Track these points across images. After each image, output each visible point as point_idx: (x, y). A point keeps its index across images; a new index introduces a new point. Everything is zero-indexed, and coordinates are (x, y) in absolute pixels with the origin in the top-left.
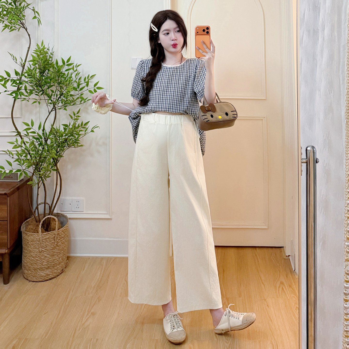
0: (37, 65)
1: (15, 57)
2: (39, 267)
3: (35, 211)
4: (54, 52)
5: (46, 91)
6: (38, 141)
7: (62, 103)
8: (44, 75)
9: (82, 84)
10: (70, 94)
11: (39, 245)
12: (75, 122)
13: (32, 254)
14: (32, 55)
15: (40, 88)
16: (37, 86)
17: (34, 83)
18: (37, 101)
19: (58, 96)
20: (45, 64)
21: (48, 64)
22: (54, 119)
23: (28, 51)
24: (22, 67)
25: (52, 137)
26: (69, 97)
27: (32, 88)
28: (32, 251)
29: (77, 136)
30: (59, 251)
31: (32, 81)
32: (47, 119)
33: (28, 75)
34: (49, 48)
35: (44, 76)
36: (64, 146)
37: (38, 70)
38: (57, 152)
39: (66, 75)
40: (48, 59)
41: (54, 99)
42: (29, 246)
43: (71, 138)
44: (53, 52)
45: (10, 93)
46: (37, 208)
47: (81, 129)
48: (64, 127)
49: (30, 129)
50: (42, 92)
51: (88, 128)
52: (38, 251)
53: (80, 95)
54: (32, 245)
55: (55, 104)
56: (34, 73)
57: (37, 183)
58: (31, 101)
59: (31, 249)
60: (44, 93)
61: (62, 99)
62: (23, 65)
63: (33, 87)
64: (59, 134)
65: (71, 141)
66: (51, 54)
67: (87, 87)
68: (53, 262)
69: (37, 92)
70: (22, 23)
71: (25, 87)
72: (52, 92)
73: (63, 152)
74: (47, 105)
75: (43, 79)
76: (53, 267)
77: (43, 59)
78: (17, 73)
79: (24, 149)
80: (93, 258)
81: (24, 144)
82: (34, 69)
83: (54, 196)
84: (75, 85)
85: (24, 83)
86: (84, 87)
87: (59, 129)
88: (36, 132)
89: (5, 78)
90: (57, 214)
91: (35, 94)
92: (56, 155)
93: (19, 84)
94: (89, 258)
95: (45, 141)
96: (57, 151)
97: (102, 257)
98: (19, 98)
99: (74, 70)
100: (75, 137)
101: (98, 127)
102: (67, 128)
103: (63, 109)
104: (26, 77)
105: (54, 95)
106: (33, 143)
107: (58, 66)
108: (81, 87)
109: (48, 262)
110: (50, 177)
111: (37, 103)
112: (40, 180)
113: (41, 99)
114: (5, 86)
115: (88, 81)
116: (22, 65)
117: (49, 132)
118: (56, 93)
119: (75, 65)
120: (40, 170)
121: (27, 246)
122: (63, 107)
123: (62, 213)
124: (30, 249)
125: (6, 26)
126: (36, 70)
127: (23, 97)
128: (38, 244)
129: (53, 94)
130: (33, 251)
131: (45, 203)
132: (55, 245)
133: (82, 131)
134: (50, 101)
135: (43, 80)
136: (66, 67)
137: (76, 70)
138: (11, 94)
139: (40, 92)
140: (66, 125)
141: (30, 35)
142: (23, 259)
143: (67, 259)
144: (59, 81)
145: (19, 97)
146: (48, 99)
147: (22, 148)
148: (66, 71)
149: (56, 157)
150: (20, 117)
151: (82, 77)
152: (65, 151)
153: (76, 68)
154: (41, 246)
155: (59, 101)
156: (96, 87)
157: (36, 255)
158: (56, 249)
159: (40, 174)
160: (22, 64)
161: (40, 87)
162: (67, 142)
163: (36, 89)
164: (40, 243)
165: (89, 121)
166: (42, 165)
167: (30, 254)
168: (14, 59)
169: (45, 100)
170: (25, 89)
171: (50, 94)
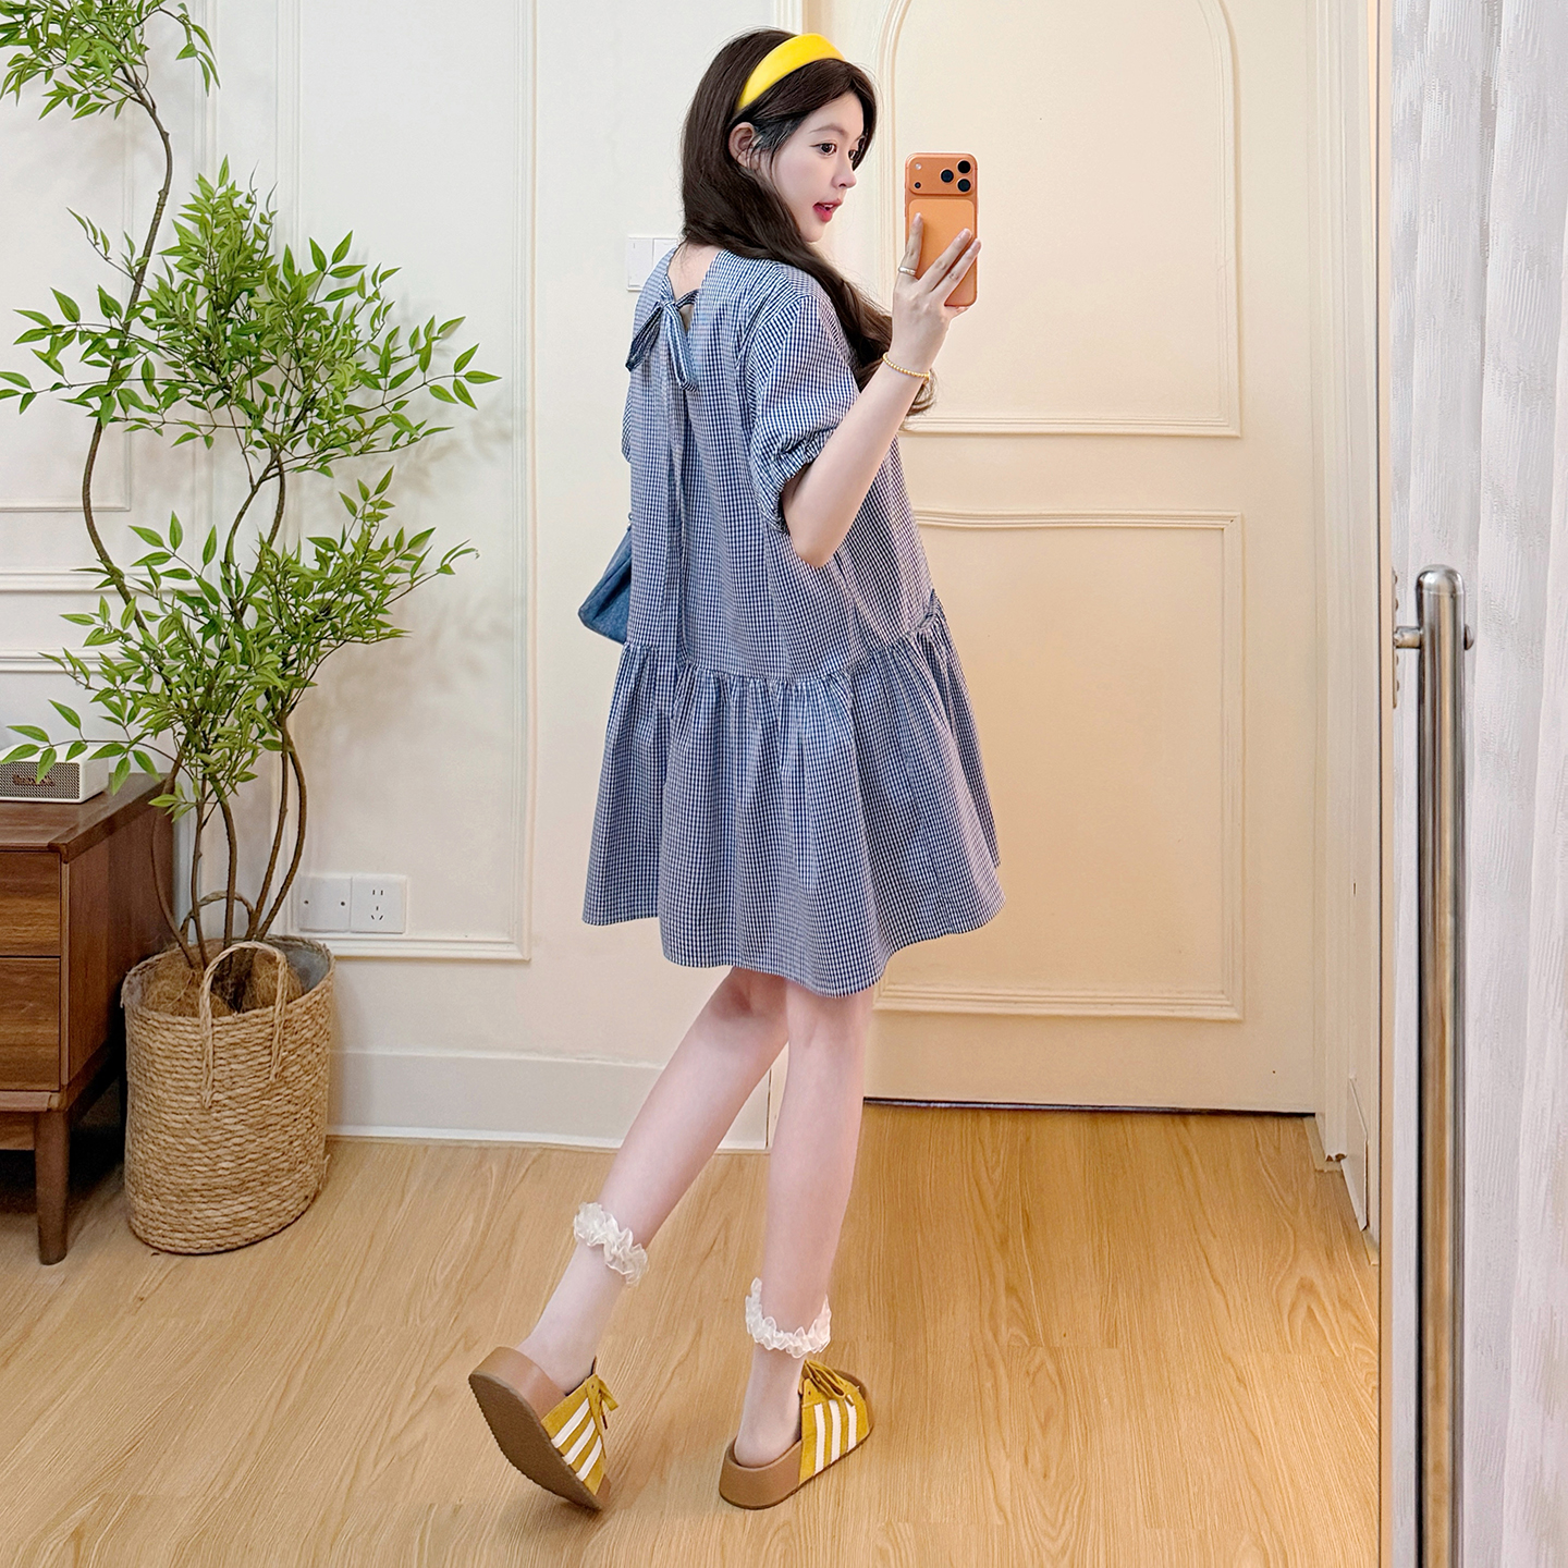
0: (199, 273)
1: (102, 232)
2: (200, 1181)
3: (184, 928)
4: (274, 213)
5: (240, 387)
6: (200, 611)
7: (311, 442)
8: (230, 315)
9: (401, 359)
10: (346, 402)
11: (201, 1077)
12: (366, 528)
13: (167, 1118)
14: (176, 224)
15: (213, 376)
16: (198, 366)
17: (187, 352)
18: (197, 433)
19: (295, 413)
20: (236, 264)
21: (250, 266)
22: (275, 515)
23: (161, 206)
24: (133, 278)
25: (265, 598)
26: (341, 416)
27: (179, 373)
28: (168, 1102)
29: (374, 594)
30: (292, 1108)
31: (176, 343)
32: (241, 514)
33: (160, 315)
34: (253, 193)
35: (231, 321)
36: (320, 639)
37: (202, 293)
38: (286, 665)
39: (328, 319)
40: (249, 244)
41: (275, 424)
42: (155, 1078)
43: (347, 599)
44: (271, 216)
45: (76, 393)
46: (194, 915)
47: (397, 563)
48: (317, 550)
49: (165, 557)
50: (220, 394)
51: (424, 556)
52: (198, 1105)
53: (390, 406)
54: (171, 1072)
55: (278, 447)
56: (185, 304)
57: (194, 801)
58: (173, 433)
59: (165, 1096)
60: (229, 396)
61: (312, 427)
62: (137, 268)
63: (182, 370)
64: (295, 580)
65: (349, 614)
66: (263, 220)
67: (424, 371)
68: (261, 1161)
69: (197, 392)
70: (134, 80)
71: (147, 367)
72: (264, 394)
73: (313, 667)
74: (243, 453)
75: (228, 333)
76: (262, 1184)
77: (226, 240)
78: (109, 304)
79: (138, 648)
80: (444, 1146)
81: (139, 626)
82: (184, 287)
83: (272, 865)
84: (372, 364)
85: (140, 348)
86: (407, 374)
87: (294, 558)
88: (194, 575)
89: (54, 324)
90: (284, 939)
91: (189, 401)
92: (283, 677)
93: (119, 354)
94: (426, 1148)
95: (231, 613)
96: (284, 662)
97: (484, 1144)
98: (115, 420)
99: (364, 297)
100: (367, 597)
101: (472, 550)
102: (330, 554)
103: (318, 470)
104: (150, 324)
105: (276, 406)
106: (175, 621)
107: (291, 277)
108: (395, 371)
109: (241, 1161)
110: (250, 777)
111: (200, 441)
112: (208, 790)
113: (216, 426)
114: (52, 362)
115: (429, 345)
116: (130, 269)
117: (253, 577)
118: (285, 400)
119: (368, 272)
120: (206, 745)
121: (149, 1081)
122: (318, 461)
123: (306, 936)
124: (160, 1093)
125: (62, 93)
126: (193, 293)
127: (135, 412)
128: (195, 1070)
129: (272, 400)
130: (174, 1104)
131: (230, 896)
132: (272, 1078)
133: (396, 570)
134: (257, 436)
135: (226, 340)
136: (331, 284)
137: (376, 294)
138: (82, 401)
139: (215, 390)
140: (326, 543)
141: (168, 134)
142: (128, 1145)
143: (326, 1152)
144: (300, 344)
145: (118, 412)
146: (250, 423)
147: (130, 644)
148: (332, 297)
149: (281, 685)
150: (120, 505)
151: (401, 329)
152: (320, 658)
153: (375, 285)
154: (211, 1078)
155: (296, 432)
156: (464, 372)
157: (187, 1126)
158: (278, 1098)
159: (207, 765)
160: (133, 264)
161: (213, 370)
162: (331, 619)
163: (193, 377)
164: (204, 1064)
165: (432, 530)
166: (219, 725)
167: (157, 1120)
168: (97, 244)
170: (143, 379)
171: (256, 402)
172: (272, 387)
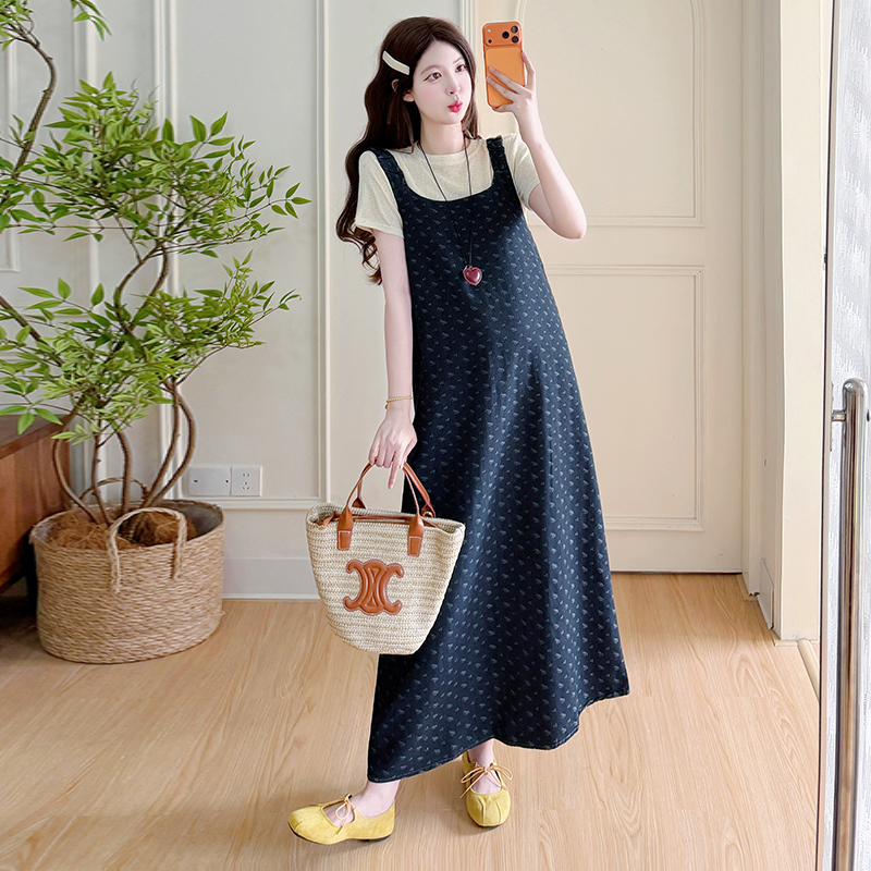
5: (126, 207)
6: (91, 330)
7: (194, 236)
8: (116, 167)
15: (100, 201)
16: (85, 195)
17: (74, 188)
18: (87, 232)
24: (21, 147)
31: (65, 184)
32: (129, 276)
33: (49, 168)
35: (117, 170)
39: (207, 168)
41: (159, 226)
49: (56, 303)
50: (107, 210)
56: (73, 162)
57: (92, 433)
58: (64, 233)
60: (115, 211)
61: (194, 227)
62: (24, 142)
63: (70, 197)
67: (269, 197)
69: (87, 210)
71: (37, 196)
72: (148, 210)
74: (131, 242)
75: (114, 176)
82: (71, 152)
83: (166, 463)
84: (239, 193)
88: (84, 311)
91: (77, 215)
93: (10, 189)
95: (122, 331)
99: (234, 157)
103: (201, 252)
105: (161, 217)
107: (174, 146)
112: (103, 426)
113: (103, 228)
116: (19, 142)
117: (140, 310)
126: (80, 155)
127: (23, 221)
134: (142, 233)
135: (112, 179)
137: (242, 156)
139: (102, 208)
144: (182, 181)
145: (13, 222)
146: (136, 226)
147: (24, 349)
148: (209, 156)
153: (240, 151)
155: (179, 231)
160: (22, 139)
161: (100, 196)
169: (123, 229)
170: (35, 204)
171: (140, 213)
172: (156, 207)
